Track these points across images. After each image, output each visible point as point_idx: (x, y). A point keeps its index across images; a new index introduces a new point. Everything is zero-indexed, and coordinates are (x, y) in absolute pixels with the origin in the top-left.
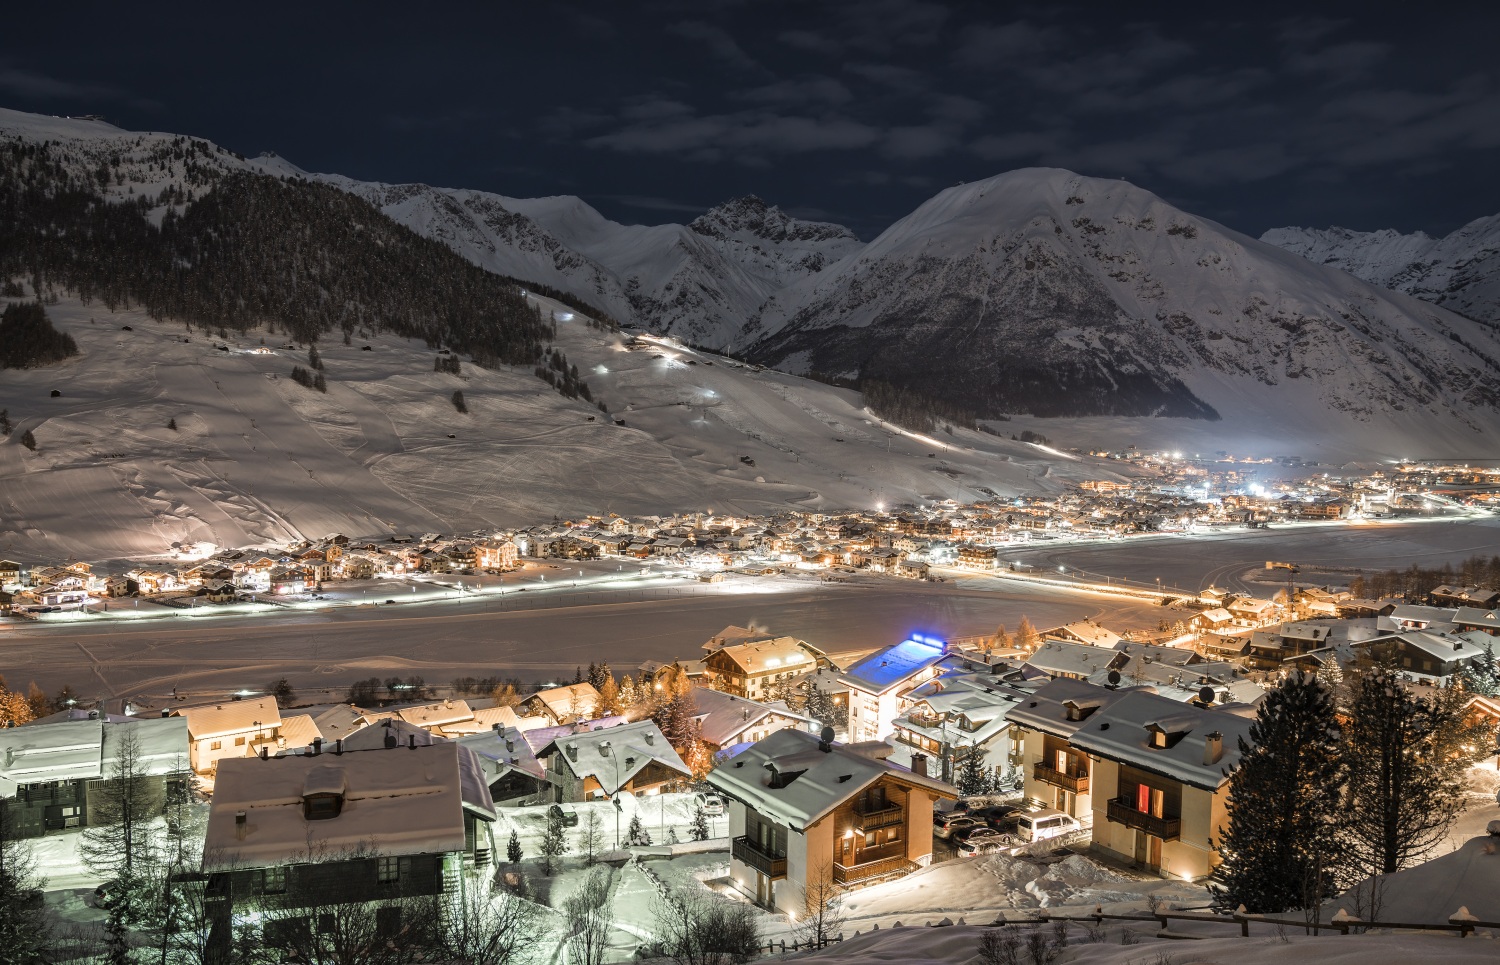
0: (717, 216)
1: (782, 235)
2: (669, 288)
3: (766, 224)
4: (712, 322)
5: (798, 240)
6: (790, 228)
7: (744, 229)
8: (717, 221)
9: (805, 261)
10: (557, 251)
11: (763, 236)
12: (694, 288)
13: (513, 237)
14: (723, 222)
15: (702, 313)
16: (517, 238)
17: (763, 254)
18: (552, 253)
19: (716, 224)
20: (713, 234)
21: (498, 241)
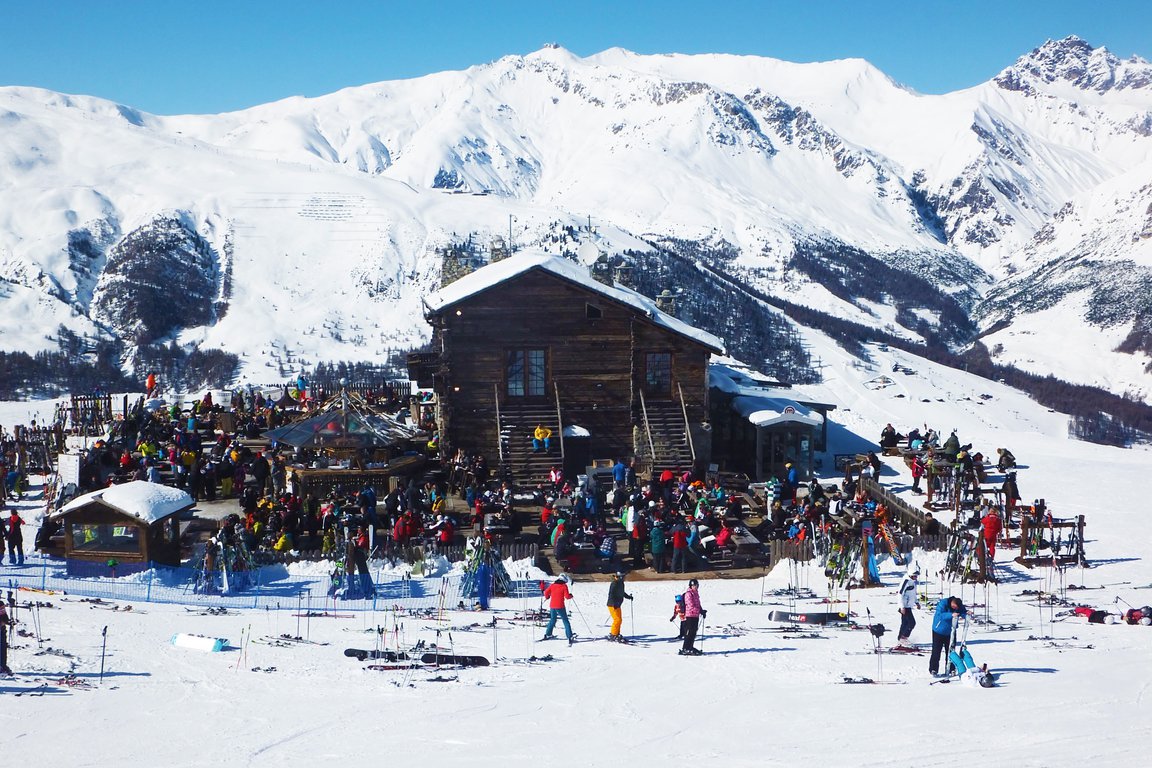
0: (1027, 66)
1: (1108, 85)
2: (958, 183)
3: (1089, 72)
4: (1002, 224)
5: (1129, 87)
6: (1120, 76)
7: (1061, 78)
8: (1028, 72)
9: (1131, 122)
10: (838, 149)
11: (1085, 86)
12: (986, 185)
13: (793, 134)
14: (1035, 72)
15: (991, 214)
16: (797, 135)
17: (1082, 113)
18: (832, 152)
19: (1027, 77)
20: (1022, 89)
21: (777, 141)
